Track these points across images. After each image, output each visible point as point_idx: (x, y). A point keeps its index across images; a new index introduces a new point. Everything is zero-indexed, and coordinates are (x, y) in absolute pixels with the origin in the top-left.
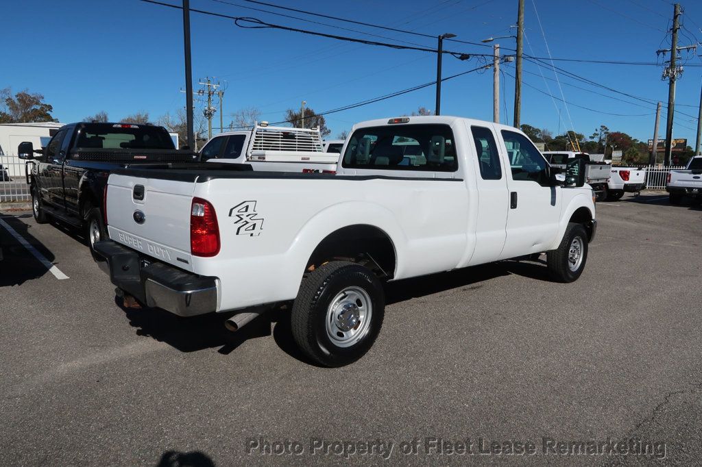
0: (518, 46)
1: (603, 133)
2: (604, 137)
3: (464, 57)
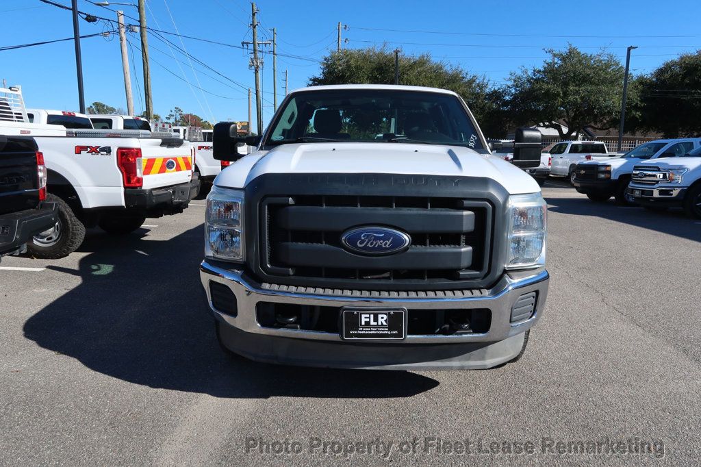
0: (140, 17)
1: (178, 114)
2: (178, 118)
3: (90, 19)
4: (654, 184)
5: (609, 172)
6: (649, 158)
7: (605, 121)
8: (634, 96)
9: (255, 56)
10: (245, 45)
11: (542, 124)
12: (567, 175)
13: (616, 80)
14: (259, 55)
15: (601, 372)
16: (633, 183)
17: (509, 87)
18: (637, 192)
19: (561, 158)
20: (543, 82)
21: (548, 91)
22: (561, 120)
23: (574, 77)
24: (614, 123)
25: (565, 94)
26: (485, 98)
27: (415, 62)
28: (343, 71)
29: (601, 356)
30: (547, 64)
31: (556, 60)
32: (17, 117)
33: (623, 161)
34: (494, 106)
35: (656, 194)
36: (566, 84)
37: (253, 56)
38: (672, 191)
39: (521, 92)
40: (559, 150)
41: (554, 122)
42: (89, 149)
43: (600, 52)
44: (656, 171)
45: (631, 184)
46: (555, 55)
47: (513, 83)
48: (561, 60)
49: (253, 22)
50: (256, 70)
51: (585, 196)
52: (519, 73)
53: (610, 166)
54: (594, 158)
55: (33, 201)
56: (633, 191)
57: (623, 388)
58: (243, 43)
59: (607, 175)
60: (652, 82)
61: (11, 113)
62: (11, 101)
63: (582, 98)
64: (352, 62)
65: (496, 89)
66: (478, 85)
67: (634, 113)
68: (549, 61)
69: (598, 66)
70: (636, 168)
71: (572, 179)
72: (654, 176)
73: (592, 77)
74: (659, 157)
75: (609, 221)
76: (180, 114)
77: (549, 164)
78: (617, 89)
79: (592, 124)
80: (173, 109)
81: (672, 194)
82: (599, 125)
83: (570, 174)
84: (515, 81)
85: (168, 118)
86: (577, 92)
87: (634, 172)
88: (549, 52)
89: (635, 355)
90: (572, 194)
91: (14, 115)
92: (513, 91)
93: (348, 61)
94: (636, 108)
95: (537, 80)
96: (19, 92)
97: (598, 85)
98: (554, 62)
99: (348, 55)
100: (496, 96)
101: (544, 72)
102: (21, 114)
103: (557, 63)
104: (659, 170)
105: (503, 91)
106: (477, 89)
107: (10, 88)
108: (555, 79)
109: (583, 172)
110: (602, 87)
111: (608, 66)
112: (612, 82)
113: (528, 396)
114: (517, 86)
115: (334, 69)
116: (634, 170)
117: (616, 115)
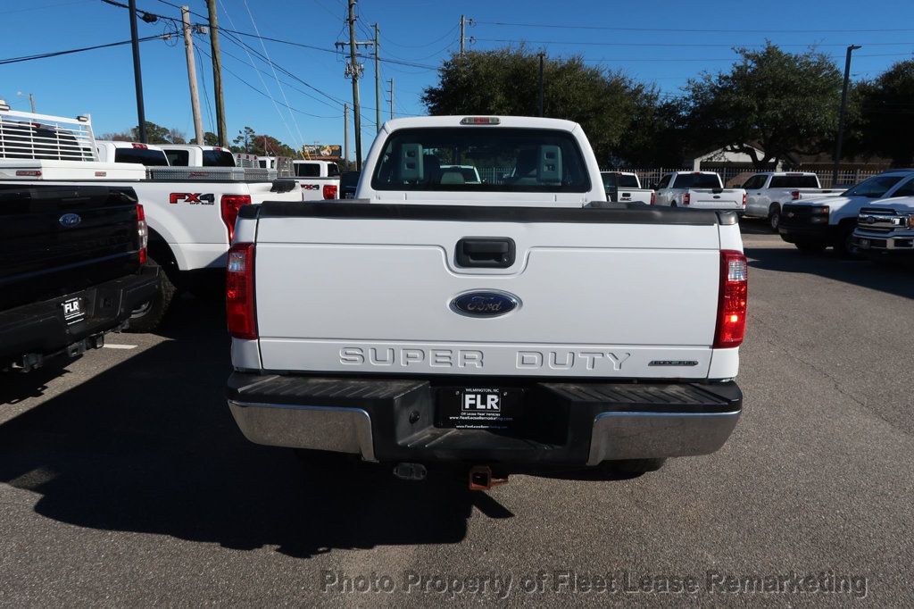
0: (210, 13)
1: (248, 136)
2: (250, 141)
3: (149, 18)
4: (888, 232)
5: (827, 215)
6: (878, 196)
7: (813, 144)
8: (853, 108)
9: (353, 61)
10: (340, 47)
11: (729, 148)
12: (766, 216)
13: (830, 89)
14: (358, 59)
15: (845, 479)
16: (859, 229)
17: (686, 99)
18: (865, 243)
19: (759, 194)
20: (732, 92)
21: (738, 104)
22: (755, 142)
23: (772, 86)
24: (826, 146)
25: (762, 108)
26: (655, 114)
27: (563, 68)
28: (468, 80)
29: (844, 459)
30: (738, 68)
31: (749, 63)
32: (86, 154)
33: (844, 201)
34: (667, 124)
35: (890, 245)
36: (762, 95)
37: (349, 61)
38: (912, 240)
39: (701, 106)
40: (754, 184)
41: (745, 145)
42: (187, 197)
43: (807, 51)
44: (891, 215)
45: (856, 231)
46: (748, 57)
47: (691, 93)
48: (755, 62)
49: (350, 16)
50: (354, 79)
51: (792, 246)
52: (699, 80)
53: (828, 207)
54: (803, 195)
55: (134, 266)
56: (859, 240)
57: (876, 498)
58: (337, 44)
59: (824, 220)
60: (877, 91)
61: (79, 149)
62: (78, 134)
63: (784, 113)
64: (481, 68)
65: (670, 101)
66: (646, 96)
67: (853, 132)
68: (740, 64)
69: (805, 70)
70: (864, 211)
71: (775, 223)
72: (888, 221)
73: (797, 86)
74: (893, 196)
75: (829, 280)
76: (251, 136)
77: (744, 202)
78: (830, 102)
79: (797, 147)
80: (243, 130)
81: (911, 246)
82: (806, 149)
83: (771, 215)
84: (694, 91)
85: (236, 142)
86: (777, 105)
87: (861, 216)
88: (741, 52)
89: (886, 457)
90: (775, 242)
91: (82, 151)
92: (692, 104)
93: (475, 67)
94: (856, 126)
95: (724, 90)
96: (89, 123)
97: (805, 96)
98: (746, 64)
99: (475, 59)
100: (670, 110)
101: (733, 79)
102: (89, 150)
103: (750, 67)
104: (894, 213)
105: (678, 105)
106: (644, 102)
107: (78, 118)
108: (748, 89)
109: (791, 215)
110: (811, 99)
111: (819, 69)
112: (824, 92)
113: (762, 507)
114: (695, 98)
115: (457, 77)
116: (861, 213)
117: (830, 136)
